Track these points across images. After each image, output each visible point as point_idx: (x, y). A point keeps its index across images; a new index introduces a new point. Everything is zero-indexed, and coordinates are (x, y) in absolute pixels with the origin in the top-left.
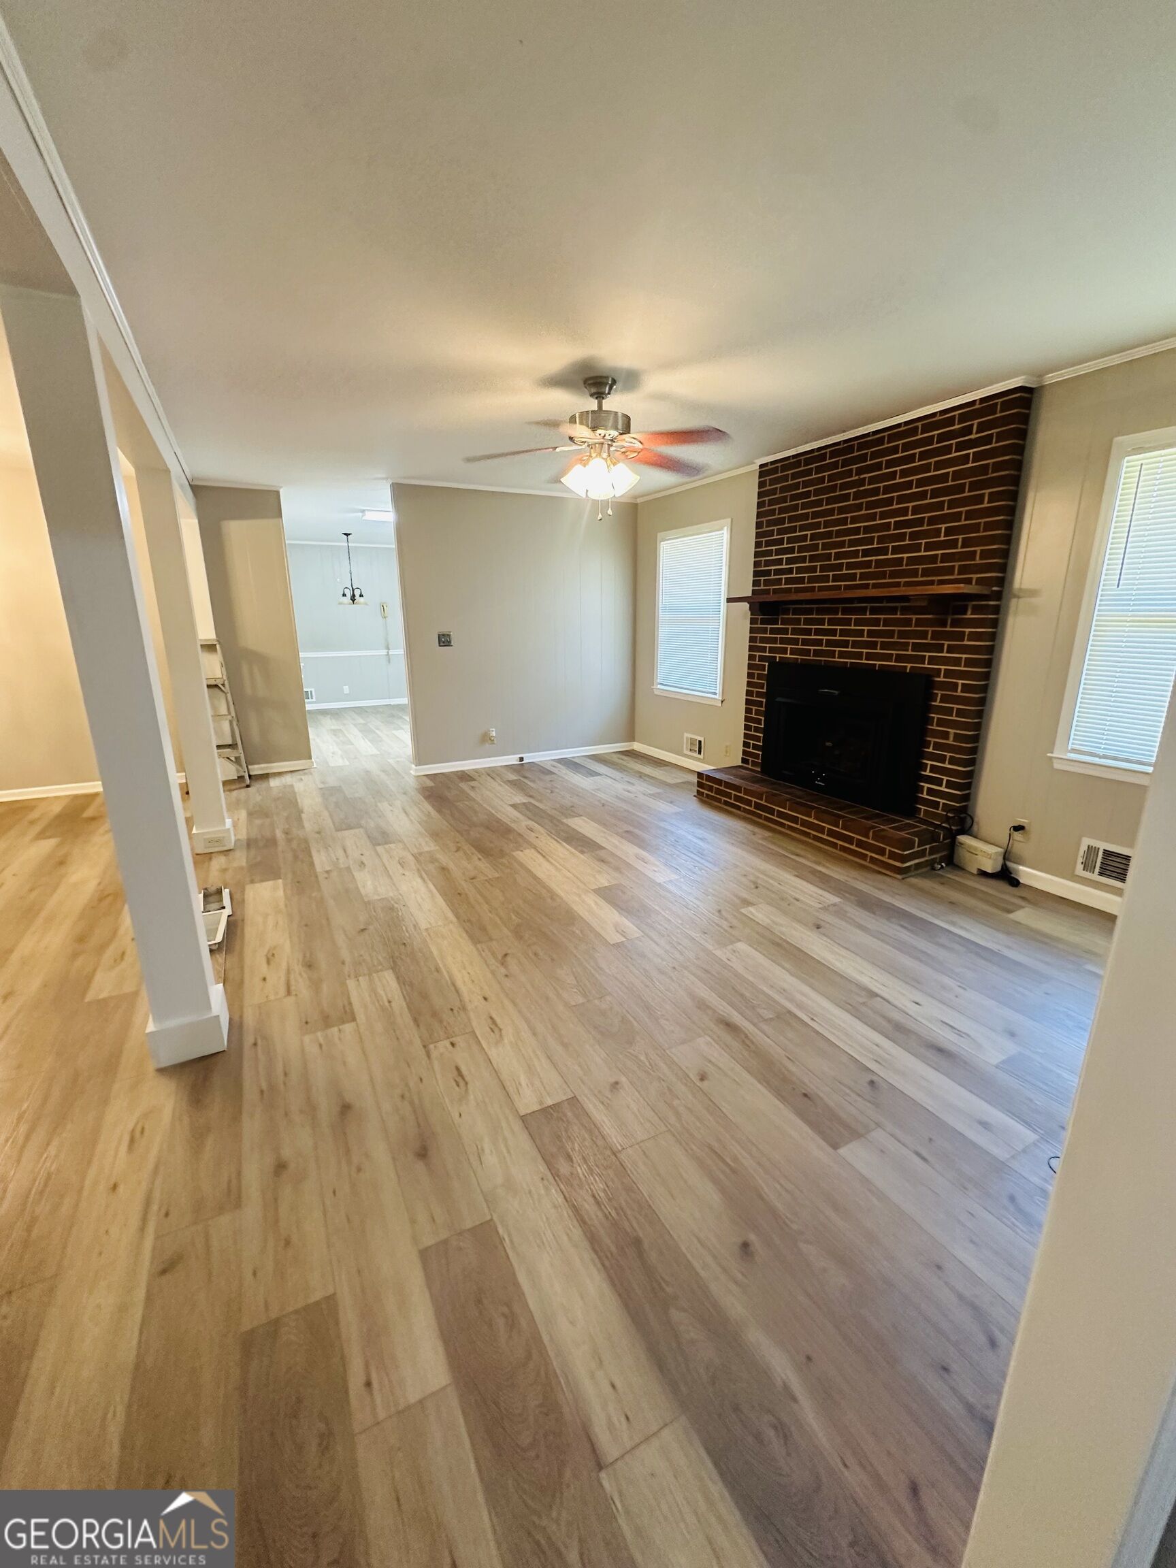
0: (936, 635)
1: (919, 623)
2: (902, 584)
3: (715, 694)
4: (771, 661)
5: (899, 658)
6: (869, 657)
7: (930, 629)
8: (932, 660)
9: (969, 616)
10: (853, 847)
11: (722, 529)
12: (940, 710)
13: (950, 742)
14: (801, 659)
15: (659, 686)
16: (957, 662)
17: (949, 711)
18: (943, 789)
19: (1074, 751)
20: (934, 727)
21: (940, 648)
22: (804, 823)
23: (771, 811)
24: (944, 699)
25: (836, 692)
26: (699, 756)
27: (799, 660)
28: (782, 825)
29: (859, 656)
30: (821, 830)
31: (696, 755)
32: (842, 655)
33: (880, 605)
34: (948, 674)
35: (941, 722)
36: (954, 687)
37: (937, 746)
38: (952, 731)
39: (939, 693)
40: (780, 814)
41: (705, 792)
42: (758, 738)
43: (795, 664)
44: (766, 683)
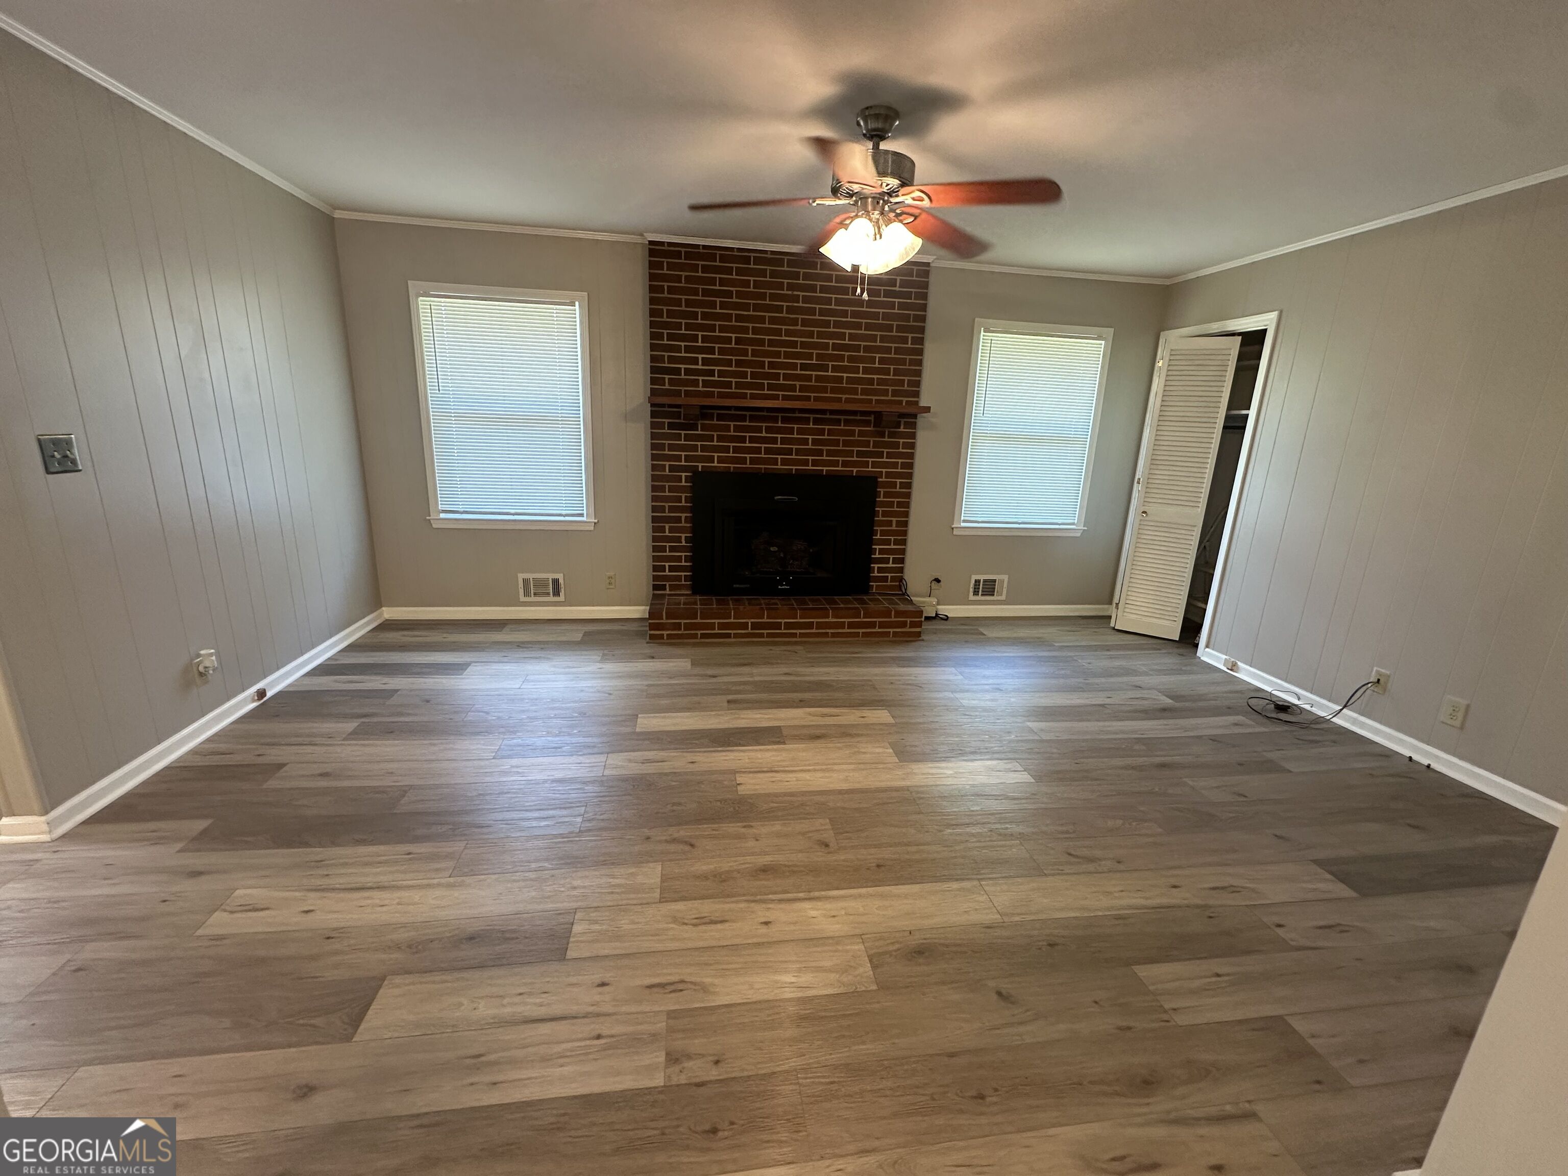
0: (876, 445)
1: (861, 434)
2: (843, 400)
3: (582, 515)
4: (694, 470)
5: (845, 464)
6: (815, 463)
7: (872, 440)
8: (874, 465)
9: (902, 429)
10: (877, 630)
12: (883, 504)
13: (894, 527)
14: (734, 467)
15: (442, 516)
16: (895, 465)
17: (891, 504)
18: (891, 565)
19: (965, 521)
20: (881, 518)
21: (881, 455)
23: (778, 626)
24: (887, 495)
25: (788, 497)
26: (556, 599)
27: (732, 469)
28: (794, 635)
29: (806, 463)
31: (551, 598)
32: (784, 462)
33: (823, 416)
34: (888, 475)
35: (885, 514)
36: (894, 485)
37: (883, 533)
38: (894, 519)
39: (882, 491)
40: (788, 626)
41: (665, 633)
42: (679, 559)
43: (726, 473)
44: (683, 496)
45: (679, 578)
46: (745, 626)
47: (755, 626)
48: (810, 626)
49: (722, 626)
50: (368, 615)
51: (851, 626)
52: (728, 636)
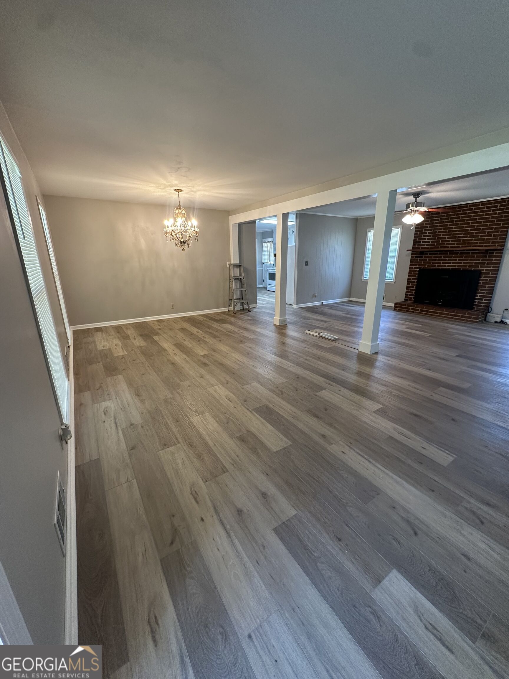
0: (483, 260)
1: (477, 257)
3: (392, 280)
4: (420, 269)
5: (470, 267)
6: (458, 266)
7: (481, 258)
8: (481, 267)
9: (494, 255)
10: (460, 318)
11: (398, 228)
12: (483, 280)
15: (364, 279)
16: (489, 267)
17: (486, 280)
18: (483, 301)
21: (484, 263)
22: (440, 313)
23: (427, 311)
24: (485, 277)
25: (447, 277)
27: (431, 268)
29: (455, 266)
30: (448, 314)
32: (448, 266)
33: (463, 252)
34: (486, 270)
35: (483, 283)
36: (488, 273)
39: (484, 275)
40: (431, 312)
41: (398, 309)
42: (412, 292)
43: (429, 269)
44: (416, 275)
45: (411, 298)
46: (418, 310)
47: (421, 310)
48: (437, 313)
49: (412, 309)
50: (345, 298)
51: (451, 315)
52: (413, 312)
